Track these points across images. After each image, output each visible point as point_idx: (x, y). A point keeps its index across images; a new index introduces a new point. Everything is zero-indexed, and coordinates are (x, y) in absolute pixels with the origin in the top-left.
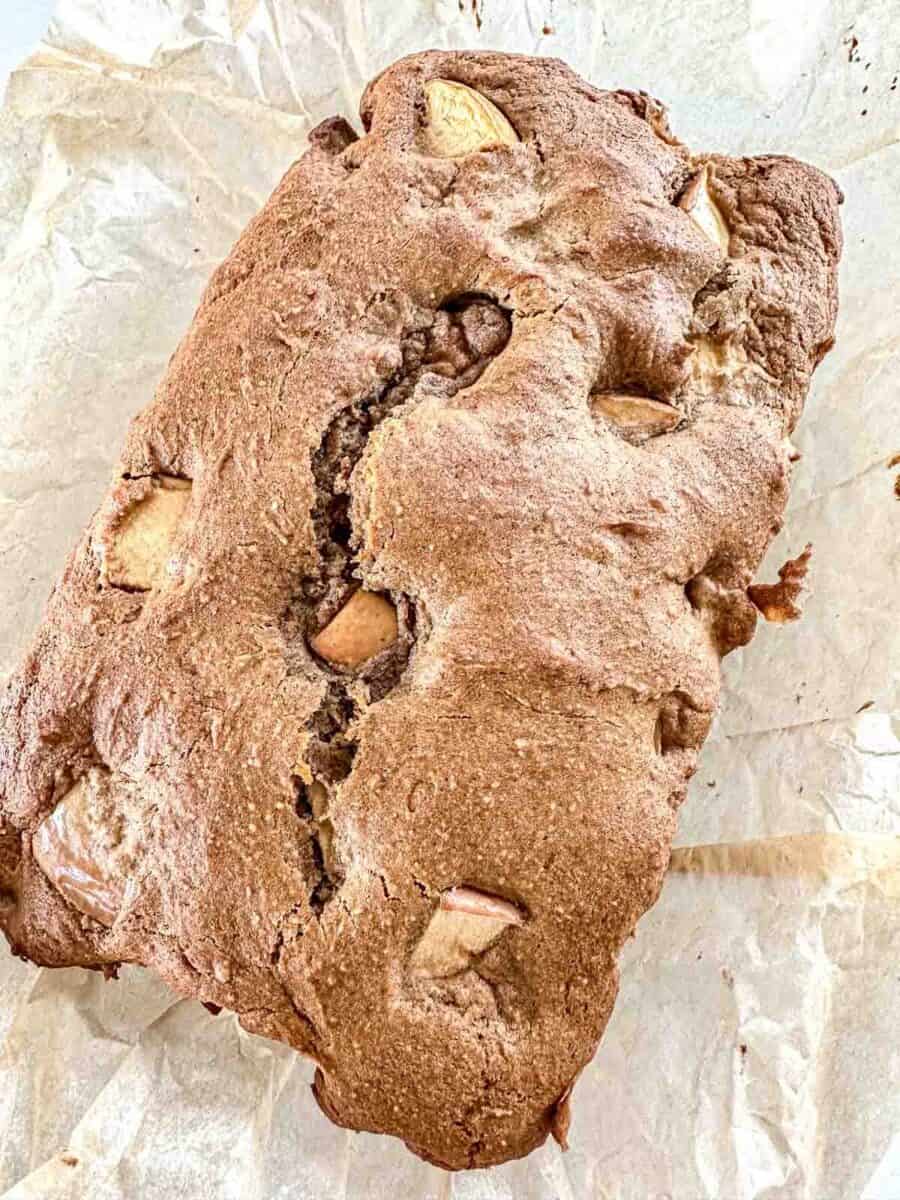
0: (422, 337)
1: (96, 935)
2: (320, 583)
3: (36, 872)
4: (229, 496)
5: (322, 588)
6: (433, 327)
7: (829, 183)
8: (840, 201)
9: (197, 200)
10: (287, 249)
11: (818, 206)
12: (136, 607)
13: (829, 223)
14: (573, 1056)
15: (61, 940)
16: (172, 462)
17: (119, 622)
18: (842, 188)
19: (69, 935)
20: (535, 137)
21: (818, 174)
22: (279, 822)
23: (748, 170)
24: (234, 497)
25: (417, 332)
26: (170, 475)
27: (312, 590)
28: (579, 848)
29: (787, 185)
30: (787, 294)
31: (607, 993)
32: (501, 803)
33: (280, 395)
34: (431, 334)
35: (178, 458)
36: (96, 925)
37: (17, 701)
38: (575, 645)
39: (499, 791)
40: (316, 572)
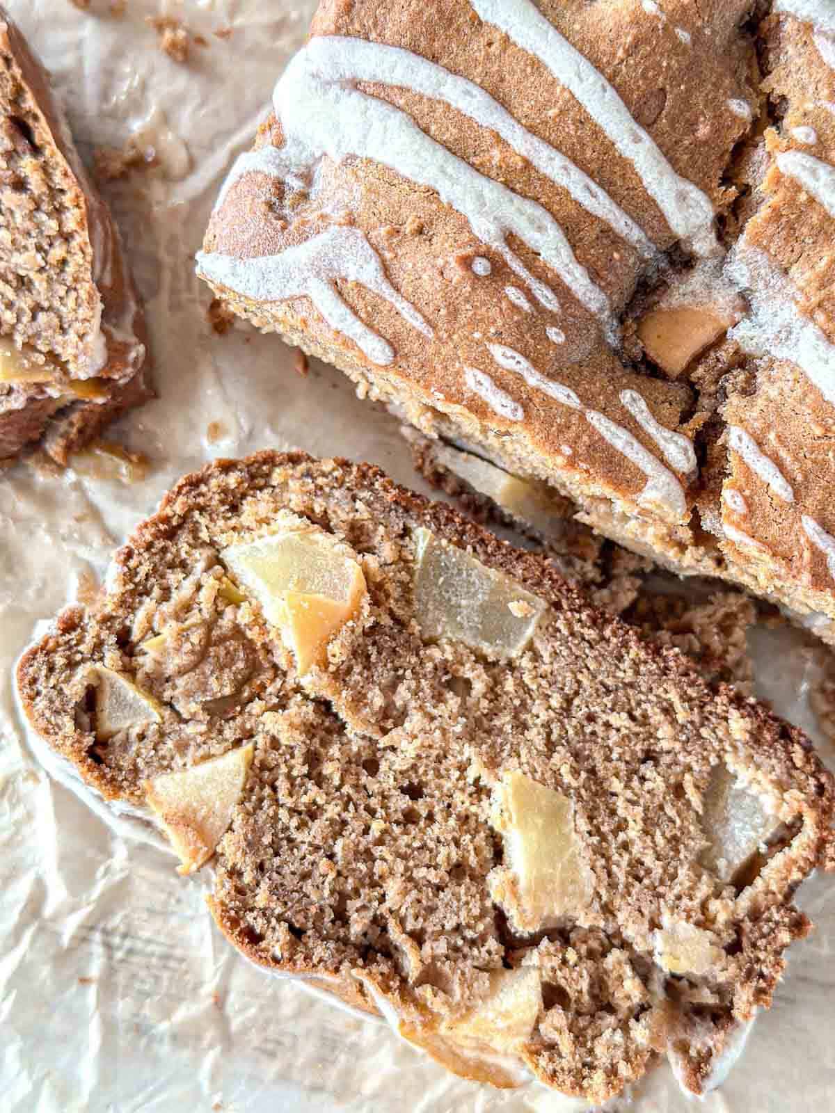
28: (446, 28)
38: (437, 284)
39: (546, 105)
40: (734, 399)
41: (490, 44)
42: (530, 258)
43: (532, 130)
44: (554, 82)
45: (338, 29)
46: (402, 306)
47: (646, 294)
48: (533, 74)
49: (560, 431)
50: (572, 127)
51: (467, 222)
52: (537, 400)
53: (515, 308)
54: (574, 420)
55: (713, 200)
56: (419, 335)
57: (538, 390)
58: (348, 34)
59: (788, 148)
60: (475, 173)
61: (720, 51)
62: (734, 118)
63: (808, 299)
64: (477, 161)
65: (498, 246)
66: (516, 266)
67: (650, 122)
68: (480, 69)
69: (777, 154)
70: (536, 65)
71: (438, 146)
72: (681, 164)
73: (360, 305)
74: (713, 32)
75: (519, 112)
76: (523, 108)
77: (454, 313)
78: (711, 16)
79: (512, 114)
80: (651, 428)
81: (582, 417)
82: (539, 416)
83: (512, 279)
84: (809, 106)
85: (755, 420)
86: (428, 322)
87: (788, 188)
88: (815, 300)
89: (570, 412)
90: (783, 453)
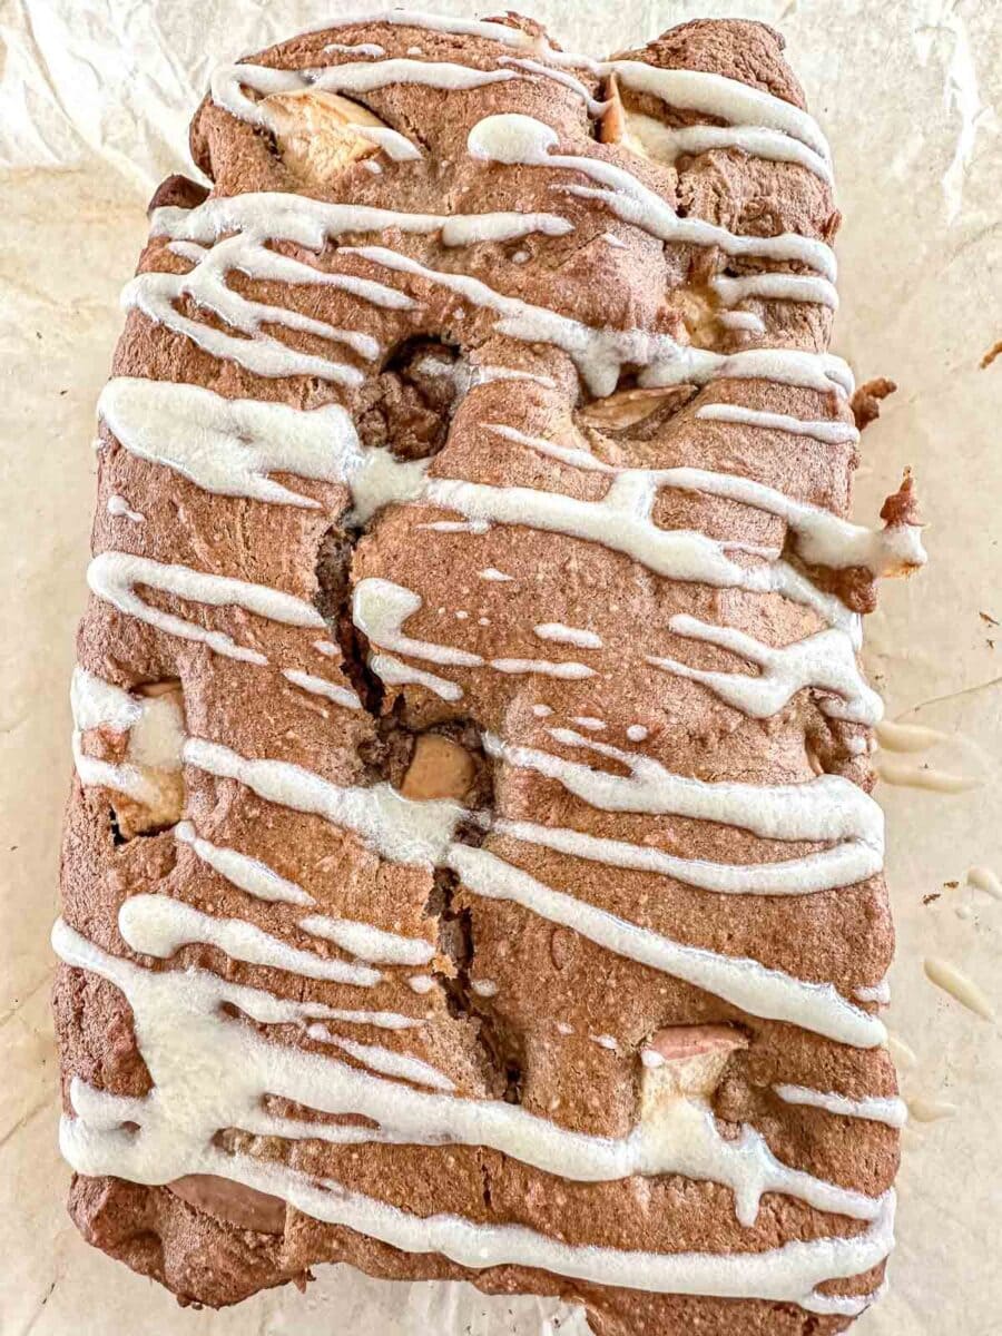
0: (377, 414)
1: (270, 1250)
2: (379, 744)
3: (170, 1202)
4: (235, 684)
5: (384, 749)
6: (384, 396)
7: (761, 32)
8: (781, 47)
9: (39, 335)
10: (176, 363)
11: (756, 64)
12: (169, 852)
13: (780, 79)
14: (876, 1173)
15: (231, 1272)
16: (148, 668)
17: (155, 877)
18: (778, 29)
19: (241, 1262)
20: (408, 124)
21: (742, 25)
22: (436, 1035)
23: (659, 56)
24: (242, 684)
25: (369, 410)
26: (151, 683)
27: (374, 756)
28: (776, 932)
29: (712, 56)
30: (761, 185)
31: (884, 1081)
32: (660, 917)
33: (246, 543)
34: (385, 405)
35: (153, 661)
36: (265, 1238)
37: (71, 1017)
38: (666, 701)
39: (652, 905)
40: (371, 733)
41: (730, 937)
42: (599, 763)
43: (654, 874)
44: (657, 928)
45: (867, 887)
46: (684, 670)
47: (483, 794)
48: (680, 927)
49: (498, 634)
50: (620, 894)
51: (668, 767)
52: (531, 649)
53: (589, 714)
54: (490, 650)
55: (468, 893)
56: (657, 654)
57: (534, 658)
58: (855, 885)
59: (431, 964)
60: (681, 812)
61: (527, 1035)
62: (485, 977)
63: (352, 842)
64: (686, 824)
65: (629, 759)
66: (606, 749)
67: (556, 934)
68: (727, 910)
69: (438, 955)
70: (681, 937)
71: (726, 821)
72: (510, 910)
73: (719, 654)
74: (543, 1048)
75: (672, 886)
76: (670, 891)
77: (637, 685)
78: (552, 1062)
79: (679, 881)
80: (425, 678)
81: (485, 656)
82: (522, 638)
83: (605, 737)
84: (430, 1015)
85: (345, 722)
86: (656, 667)
87: (413, 926)
88: (347, 844)
89: (496, 655)
90: (310, 705)
